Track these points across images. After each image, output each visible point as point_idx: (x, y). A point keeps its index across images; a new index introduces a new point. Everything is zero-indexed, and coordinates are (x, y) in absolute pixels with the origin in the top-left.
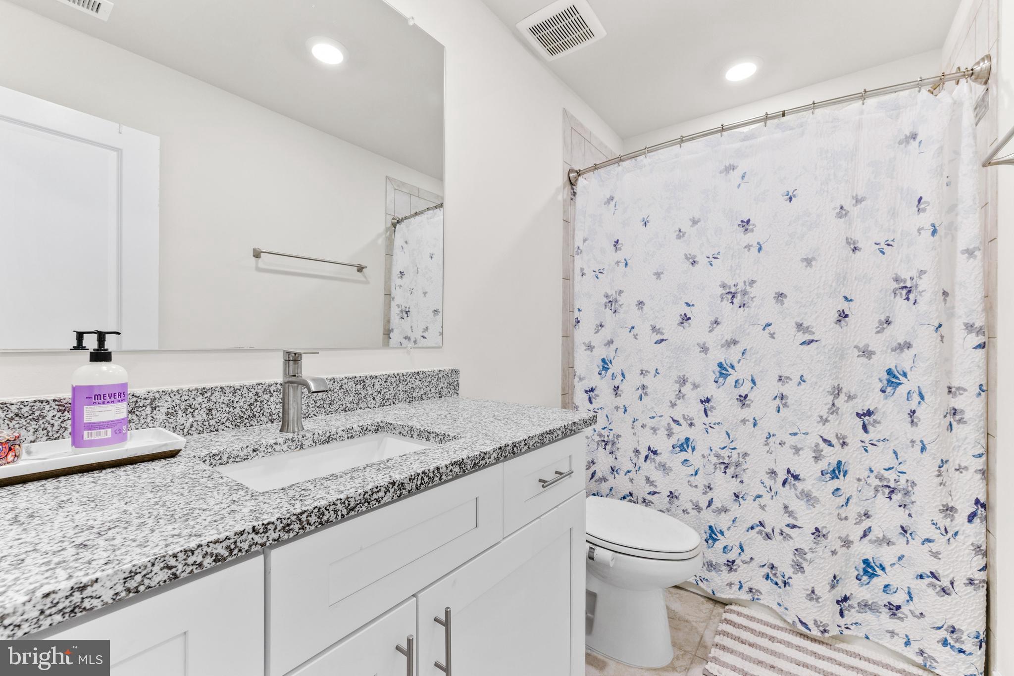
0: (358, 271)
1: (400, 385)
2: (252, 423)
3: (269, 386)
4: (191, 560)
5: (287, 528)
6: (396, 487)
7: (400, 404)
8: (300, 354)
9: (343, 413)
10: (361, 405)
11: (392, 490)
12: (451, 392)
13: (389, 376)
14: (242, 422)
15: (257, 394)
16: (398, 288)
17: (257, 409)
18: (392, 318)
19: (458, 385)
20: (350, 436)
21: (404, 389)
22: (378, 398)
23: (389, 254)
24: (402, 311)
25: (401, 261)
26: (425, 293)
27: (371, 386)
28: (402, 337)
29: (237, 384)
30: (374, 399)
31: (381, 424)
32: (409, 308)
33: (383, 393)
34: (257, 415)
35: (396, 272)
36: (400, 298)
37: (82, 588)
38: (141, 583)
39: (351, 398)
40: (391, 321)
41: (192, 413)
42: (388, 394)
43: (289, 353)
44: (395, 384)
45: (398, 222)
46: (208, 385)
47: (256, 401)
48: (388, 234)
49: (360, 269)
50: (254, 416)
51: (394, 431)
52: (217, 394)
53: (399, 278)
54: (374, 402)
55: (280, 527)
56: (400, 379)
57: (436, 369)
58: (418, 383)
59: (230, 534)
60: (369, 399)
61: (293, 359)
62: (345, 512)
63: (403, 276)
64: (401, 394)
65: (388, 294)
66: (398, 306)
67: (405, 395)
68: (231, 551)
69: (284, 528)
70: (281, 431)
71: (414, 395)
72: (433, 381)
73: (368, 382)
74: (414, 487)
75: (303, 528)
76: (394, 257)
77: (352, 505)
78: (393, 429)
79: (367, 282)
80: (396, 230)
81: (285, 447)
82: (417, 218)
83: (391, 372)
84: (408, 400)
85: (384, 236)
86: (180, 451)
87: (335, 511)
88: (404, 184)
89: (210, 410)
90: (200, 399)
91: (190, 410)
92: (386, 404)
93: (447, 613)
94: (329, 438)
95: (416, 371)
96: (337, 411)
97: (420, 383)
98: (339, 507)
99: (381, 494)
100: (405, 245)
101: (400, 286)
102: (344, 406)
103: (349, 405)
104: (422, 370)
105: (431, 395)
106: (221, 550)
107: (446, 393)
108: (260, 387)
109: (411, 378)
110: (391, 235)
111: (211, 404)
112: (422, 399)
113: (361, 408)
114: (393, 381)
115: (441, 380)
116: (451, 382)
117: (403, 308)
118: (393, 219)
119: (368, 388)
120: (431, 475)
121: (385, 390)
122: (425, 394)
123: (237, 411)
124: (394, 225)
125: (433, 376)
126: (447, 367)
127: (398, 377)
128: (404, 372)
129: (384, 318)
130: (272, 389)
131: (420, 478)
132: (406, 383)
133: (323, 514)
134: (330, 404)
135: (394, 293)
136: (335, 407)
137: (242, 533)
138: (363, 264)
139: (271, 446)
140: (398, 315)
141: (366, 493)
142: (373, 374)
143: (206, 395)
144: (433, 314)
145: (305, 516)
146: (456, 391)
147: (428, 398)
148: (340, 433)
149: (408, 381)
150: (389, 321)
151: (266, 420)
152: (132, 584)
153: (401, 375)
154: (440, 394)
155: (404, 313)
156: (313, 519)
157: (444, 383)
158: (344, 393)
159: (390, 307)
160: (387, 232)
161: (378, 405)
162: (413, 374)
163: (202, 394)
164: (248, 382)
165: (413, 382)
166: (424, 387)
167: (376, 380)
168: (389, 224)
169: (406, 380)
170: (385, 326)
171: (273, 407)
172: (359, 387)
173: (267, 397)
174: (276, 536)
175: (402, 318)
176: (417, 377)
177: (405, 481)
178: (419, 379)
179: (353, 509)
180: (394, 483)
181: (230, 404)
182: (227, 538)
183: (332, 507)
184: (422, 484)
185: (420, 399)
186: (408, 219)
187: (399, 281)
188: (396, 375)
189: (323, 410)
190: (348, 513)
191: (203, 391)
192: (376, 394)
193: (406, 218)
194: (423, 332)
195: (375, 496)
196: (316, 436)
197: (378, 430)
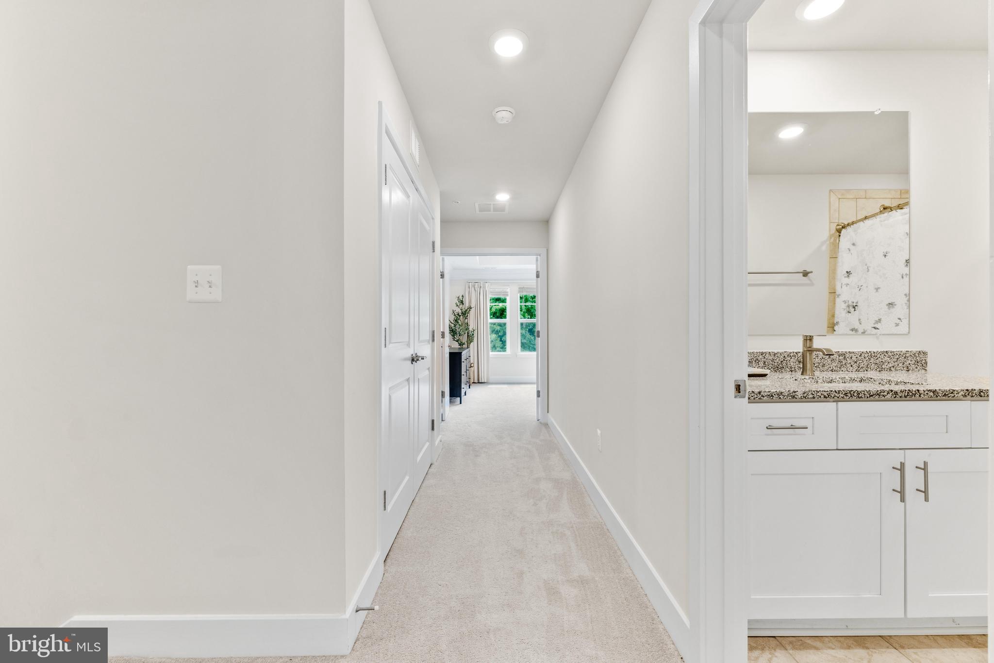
0: (804, 276)
1: (872, 359)
2: (782, 371)
3: (790, 353)
4: (818, 394)
5: (846, 394)
6: (893, 392)
7: (872, 372)
8: (813, 336)
9: (831, 372)
10: (842, 369)
11: (891, 394)
12: (918, 368)
13: (862, 353)
14: (778, 370)
15: (784, 357)
16: (844, 287)
17: (784, 364)
18: (837, 313)
19: (926, 363)
20: (843, 381)
21: (875, 362)
22: (854, 366)
23: (834, 256)
24: (848, 306)
25: (846, 261)
26: (877, 289)
27: (850, 358)
28: (848, 330)
29: (776, 351)
30: (852, 366)
31: (864, 378)
32: (857, 303)
33: (858, 363)
34: (785, 367)
35: (841, 271)
36: (846, 294)
37: (795, 392)
38: (806, 396)
39: (836, 364)
40: (836, 316)
41: (758, 363)
42: (862, 364)
43: (807, 336)
44: (867, 359)
45: (843, 227)
46: (764, 351)
47: (784, 360)
48: (832, 240)
49: (805, 274)
50: (783, 367)
51: (875, 382)
52: (767, 355)
53: (845, 277)
54: (852, 368)
55: (844, 393)
56: (872, 355)
57: (904, 350)
58: (886, 358)
59: (828, 390)
60: (848, 366)
61: (808, 339)
62: (868, 396)
63: (850, 275)
64: (873, 365)
65: (833, 293)
66: (845, 302)
67: (876, 366)
68: (829, 396)
69: (845, 394)
70: (802, 374)
71: (883, 367)
72: (900, 358)
73: (847, 355)
74: (903, 395)
75: (851, 396)
76: (840, 259)
77: (872, 394)
78: (873, 381)
79: (812, 284)
80: (841, 234)
81: (809, 381)
82: (867, 221)
83: (865, 350)
84: (878, 370)
85: (828, 242)
86: (767, 374)
87: (864, 394)
88: (848, 191)
89: (765, 362)
90: (761, 357)
91: (757, 361)
92: (860, 370)
93: (925, 463)
94: (831, 380)
95: (885, 350)
96: (827, 370)
97: (888, 358)
98: (866, 393)
99: (885, 394)
100: (852, 247)
101: (847, 285)
102: (831, 368)
103: (834, 368)
104: (890, 350)
105: (899, 368)
106: (825, 394)
107: (914, 368)
108: (786, 353)
109: (881, 355)
110: (835, 240)
111: (765, 359)
112: (890, 370)
113: (842, 371)
114: (866, 355)
115: (909, 358)
116: (919, 360)
117: (850, 303)
118: (838, 225)
119: (848, 359)
120: (914, 393)
121: (860, 362)
122: (893, 367)
123: (776, 364)
124: (839, 231)
125: (900, 355)
126: (915, 349)
127: (870, 354)
128: (875, 350)
129: (828, 314)
130: (792, 355)
131: (907, 392)
132: (877, 358)
133: (859, 394)
134: (823, 366)
135: (839, 290)
136: (826, 368)
137: (832, 391)
138: (808, 270)
139: (803, 379)
140: (844, 309)
141: (878, 391)
142: (851, 351)
143: (763, 355)
144: (887, 307)
145: (852, 392)
146: (923, 368)
147: (896, 370)
148: (838, 379)
149: (878, 356)
150: (833, 316)
151: (789, 370)
152: (805, 395)
153: (873, 353)
154: (907, 368)
155: (851, 308)
156: (855, 394)
157: (911, 361)
158: (831, 361)
159: (835, 304)
160: (831, 238)
161: (855, 370)
162: (883, 352)
163: (762, 355)
164: (781, 351)
165: (882, 358)
166: (892, 362)
167: (853, 355)
168: (833, 231)
169: (877, 356)
170: (829, 320)
171: (792, 364)
172: (841, 358)
173: (789, 358)
174: (842, 396)
175: (849, 312)
176: (886, 354)
177: (899, 392)
178: (887, 356)
179: (872, 396)
180: (892, 391)
181: (773, 360)
182: (827, 391)
183: (863, 392)
184: (908, 395)
185: (888, 370)
186: (856, 223)
187: (846, 280)
188: (868, 352)
189: (819, 369)
190: (870, 397)
191: (762, 354)
192: (853, 363)
193: (853, 223)
194: (874, 324)
195: (882, 394)
196: (824, 378)
197: (861, 381)
